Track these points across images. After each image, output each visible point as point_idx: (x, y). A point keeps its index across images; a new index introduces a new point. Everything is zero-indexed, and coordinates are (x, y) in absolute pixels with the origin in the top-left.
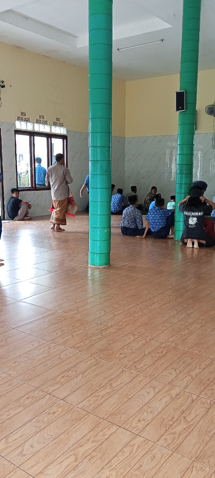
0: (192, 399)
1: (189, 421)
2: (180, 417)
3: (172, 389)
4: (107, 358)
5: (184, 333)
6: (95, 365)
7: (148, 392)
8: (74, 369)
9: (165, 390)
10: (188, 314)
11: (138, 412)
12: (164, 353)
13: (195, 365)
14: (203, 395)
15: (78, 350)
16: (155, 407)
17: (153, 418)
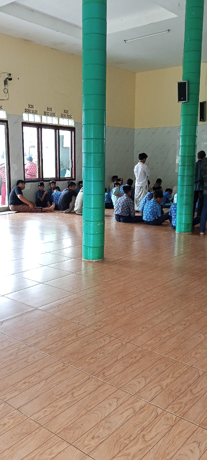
0: (156, 414)
1: (147, 440)
2: (139, 435)
3: (137, 401)
4: (76, 362)
5: (164, 336)
6: (62, 370)
7: (110, 404)
8: (38, 374)
9: (129, 402)
10: (173, 314)
11: (94, 427)
12: (138, 358)
13: (168, 373)
14: (169, 409)
15: (48, 353)
16: (114, 422)
17: (109, 434)
